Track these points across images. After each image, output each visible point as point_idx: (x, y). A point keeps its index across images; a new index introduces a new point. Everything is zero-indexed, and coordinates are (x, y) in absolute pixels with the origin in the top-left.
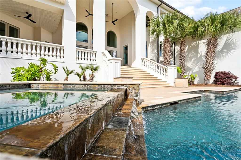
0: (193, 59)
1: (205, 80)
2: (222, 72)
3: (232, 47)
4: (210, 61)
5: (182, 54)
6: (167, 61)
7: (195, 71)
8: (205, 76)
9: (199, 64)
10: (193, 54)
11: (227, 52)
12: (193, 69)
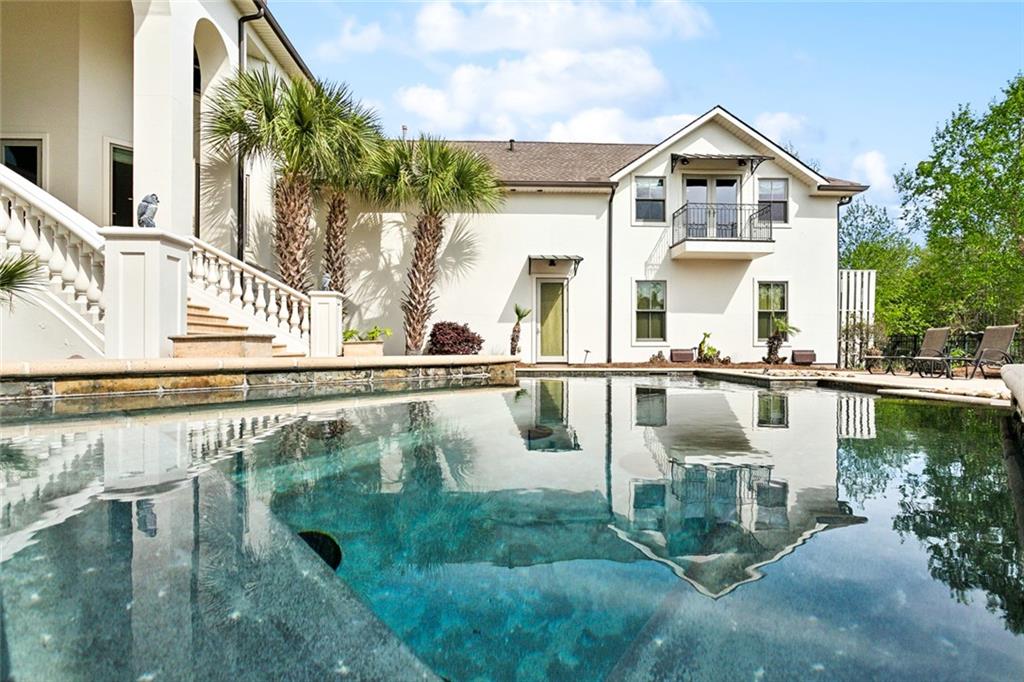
0: (364, 274)
1: (407, 347)
2: (450, 324)
3: (466, 254)
4: (424, 288)
5: (336, 250)
6: (298, 271)
7: (368, 316)
8: (410, 336)
9: (383, 292)
10: (363, 254)
11: (455, 266)
12: (363, 310)
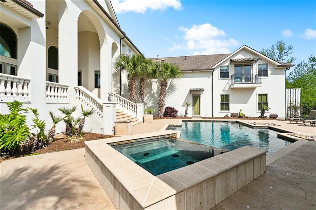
0: (148, 95)
1: (159, 113)
2: (169, 107)
3: (174, 89)
4: (163, 99)
5: (142, 90)
6: (134, 97)
7: (149, 106)
8: (160, 110)
9: (152, 99)
10: (147, 90)
11: (171, 92)
12: (148, 104)
